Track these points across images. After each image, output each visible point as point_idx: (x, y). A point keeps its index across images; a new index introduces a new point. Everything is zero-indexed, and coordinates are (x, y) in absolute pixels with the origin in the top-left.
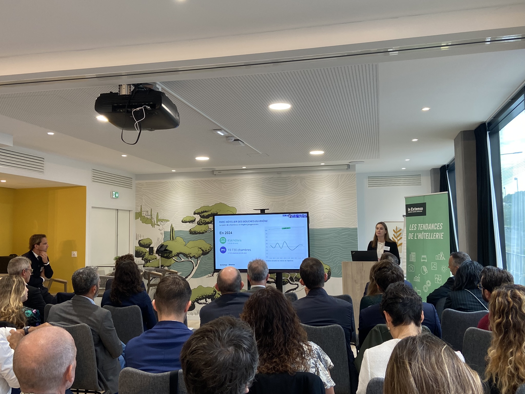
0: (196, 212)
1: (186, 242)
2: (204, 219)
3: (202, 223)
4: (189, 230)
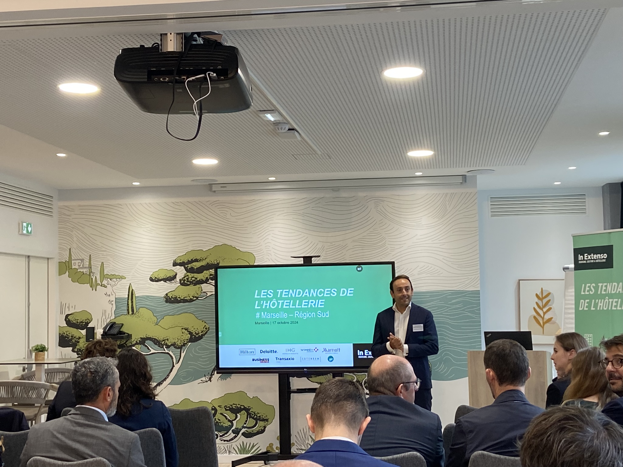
0: (178, 261)
1: (159, 318)
2: (192, 275)
3: (190, 282)
4: (163, 295)
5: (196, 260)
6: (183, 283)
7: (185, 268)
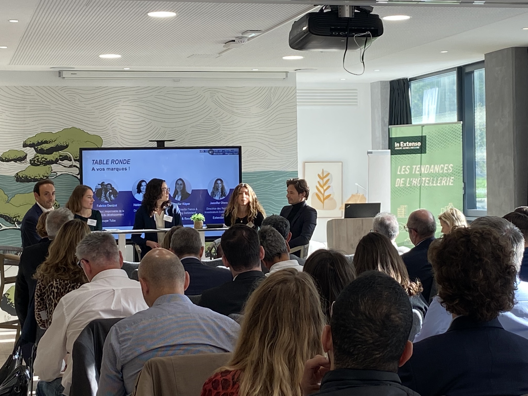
0: (28, 143)
2: (42, 155)
3: (40, 162)
4: (13, 174)
5: (46, 142)
6: (33, 163)
7: (35, 149)
